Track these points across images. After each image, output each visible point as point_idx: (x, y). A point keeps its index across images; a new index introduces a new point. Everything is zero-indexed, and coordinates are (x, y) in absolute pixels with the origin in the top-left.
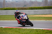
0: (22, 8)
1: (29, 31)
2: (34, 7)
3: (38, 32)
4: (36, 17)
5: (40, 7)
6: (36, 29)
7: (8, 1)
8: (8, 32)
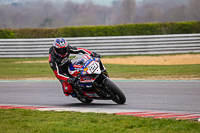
1: (61, 122)
3: (97, 125)
5: (106, 28)
6: (88, 114)
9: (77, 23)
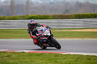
0: (61, 16)
2: (84, 14)
3: (91, 61)
4: (87, 32)
7: (34, 3)
8: (36, 61)
9: (81, 12)
